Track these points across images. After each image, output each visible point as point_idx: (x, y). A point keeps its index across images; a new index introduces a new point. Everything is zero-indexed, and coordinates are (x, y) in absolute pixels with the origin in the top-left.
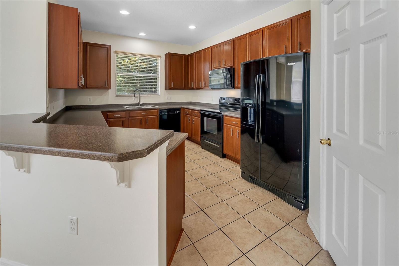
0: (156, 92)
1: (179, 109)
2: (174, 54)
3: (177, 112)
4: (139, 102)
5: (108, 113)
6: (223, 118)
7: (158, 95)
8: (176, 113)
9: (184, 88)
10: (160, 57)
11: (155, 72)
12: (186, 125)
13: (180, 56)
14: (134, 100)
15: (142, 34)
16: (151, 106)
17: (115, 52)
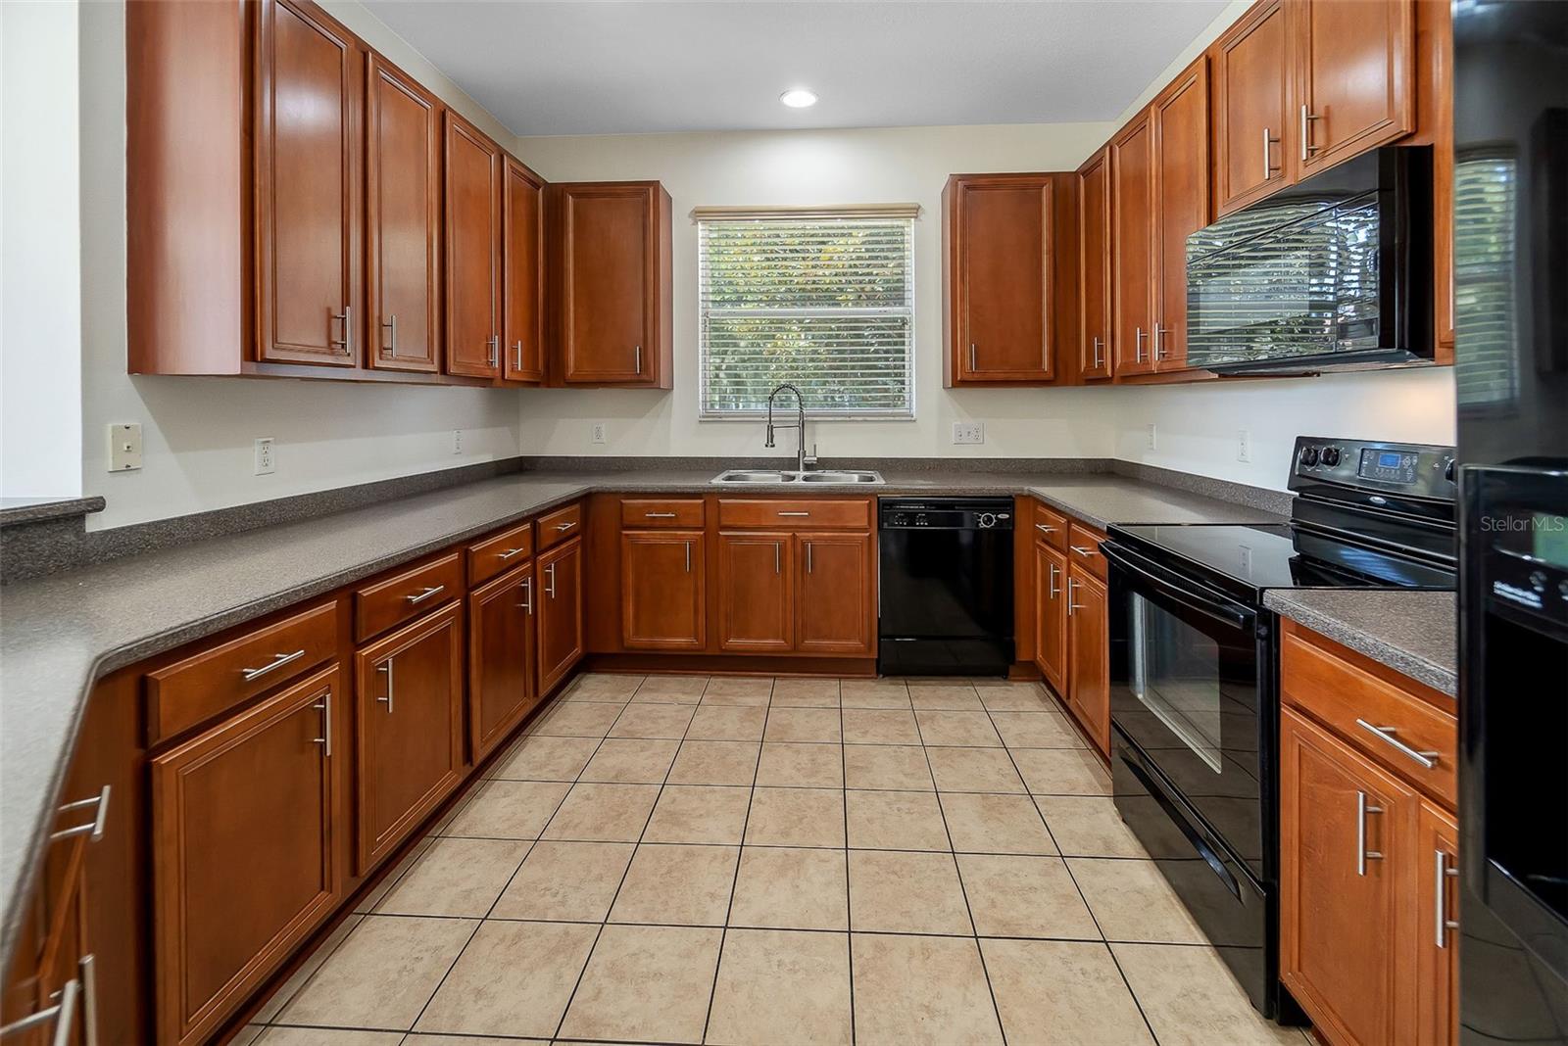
0: (898, 399)
1: (1006, 503)
2: (982, 181)
3: (990, 519)
4: (802, 452)
5: (624, 501)
6: (1273, 640)
7: (909, 419)
8: (982, 525)
9: (1051, 376)
10: (914, 211)
11: (895, 294)
12: (1044, 612)
13: (1024, 185)
14: (770, 442)
15: (799, 99)
16: (856, 477)
17: (699, 214)
